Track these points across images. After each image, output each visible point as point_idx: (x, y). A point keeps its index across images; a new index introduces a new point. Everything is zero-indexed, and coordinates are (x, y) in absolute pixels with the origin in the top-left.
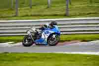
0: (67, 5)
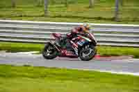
0: (117, 6)
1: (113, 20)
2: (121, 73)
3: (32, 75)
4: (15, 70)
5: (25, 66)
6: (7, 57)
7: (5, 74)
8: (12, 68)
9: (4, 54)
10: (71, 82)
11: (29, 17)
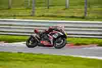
1: (83, 18)
2: (89, 57)
3: (24, 59)
4: (11, 56)
5: (19, 53)
6: (5, 47)
7: (3, 59)
8: (9, 54)
9: (3, 44)
10: (52, 64)
11: (21, 16)
